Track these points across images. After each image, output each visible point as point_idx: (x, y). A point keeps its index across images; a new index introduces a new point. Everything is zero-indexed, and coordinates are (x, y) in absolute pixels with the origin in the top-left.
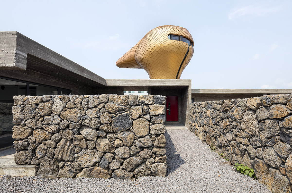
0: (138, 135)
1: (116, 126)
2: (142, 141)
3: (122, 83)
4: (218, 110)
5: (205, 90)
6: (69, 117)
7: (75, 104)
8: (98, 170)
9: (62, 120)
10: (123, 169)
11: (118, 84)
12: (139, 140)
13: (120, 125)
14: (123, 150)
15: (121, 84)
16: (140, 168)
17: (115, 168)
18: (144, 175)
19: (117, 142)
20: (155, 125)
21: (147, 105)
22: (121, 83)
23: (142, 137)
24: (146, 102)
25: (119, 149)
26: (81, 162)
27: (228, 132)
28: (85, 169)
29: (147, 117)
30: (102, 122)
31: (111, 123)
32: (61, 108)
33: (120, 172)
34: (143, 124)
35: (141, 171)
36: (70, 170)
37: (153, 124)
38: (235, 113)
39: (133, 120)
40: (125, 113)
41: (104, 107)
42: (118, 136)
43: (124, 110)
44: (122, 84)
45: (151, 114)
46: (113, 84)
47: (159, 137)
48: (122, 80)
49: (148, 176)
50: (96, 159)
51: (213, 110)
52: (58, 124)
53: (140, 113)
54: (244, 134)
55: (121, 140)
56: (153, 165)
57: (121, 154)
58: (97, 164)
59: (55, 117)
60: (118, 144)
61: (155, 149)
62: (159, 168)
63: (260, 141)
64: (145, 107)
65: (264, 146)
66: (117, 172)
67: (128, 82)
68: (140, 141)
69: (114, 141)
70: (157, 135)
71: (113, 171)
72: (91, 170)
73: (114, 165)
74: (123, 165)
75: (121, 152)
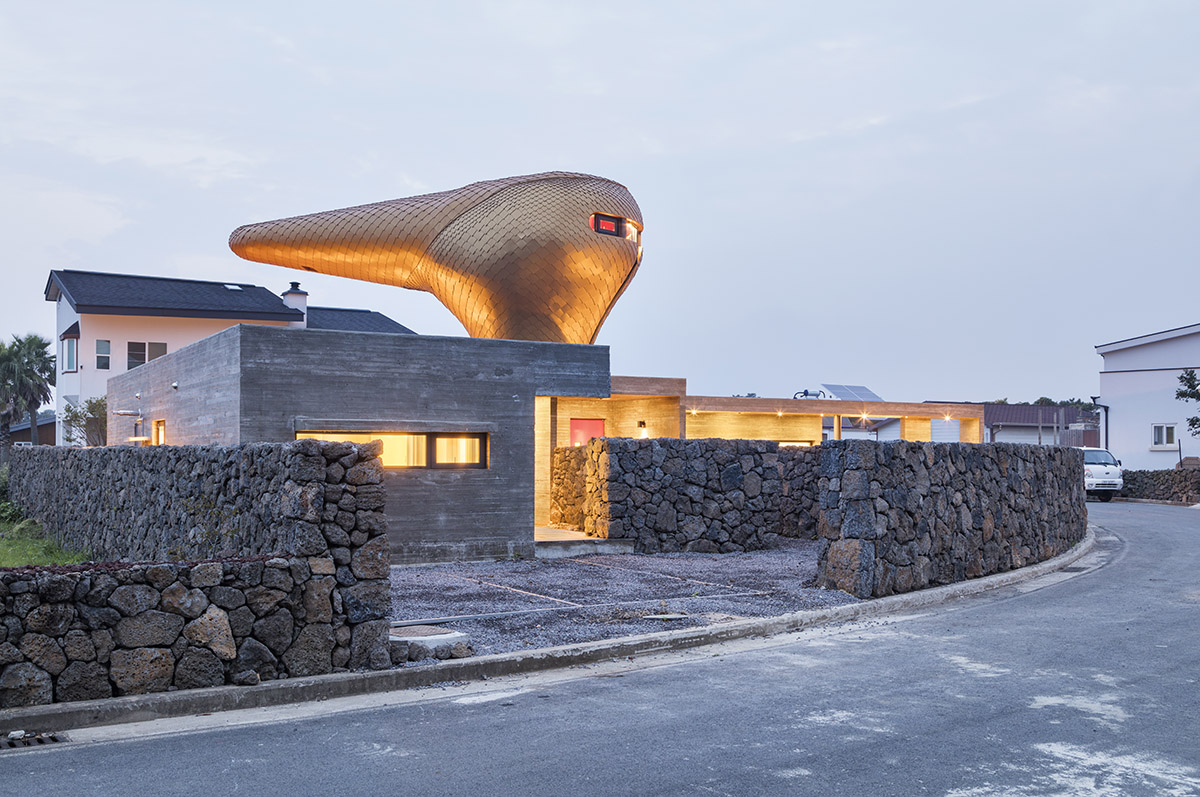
0: (750, 496)
1: (725, 483)
6: (673, 470)
8: (707, 542)
9: (665, 474)
10: (734, 541)
12: (751, 501)
13: (730, 481)
16: (752, 539)
17: (725, 539)
18: (757, 548)
19: (727, 504)
20: (768, 481)
21: (759, 454)
23: (755, 497)
24: (759, 450)
25: (728, 515)
26: (688, 532)
28: (693, 541)
29: (760, 470)
30: (710, 477)
31: (719, 479)
33: (731, 545)
34: (755, 480)
35: (753, 543)
36: (675, 543)
37: (765, 479)
39: (744, 474)
40: (734, 465)
42: (728, 495)
43: (732, 461)
49: (760, 549)
50: (703, 529)
53: (752, 464)
55: (731, 502)
56: (765, 536)
57: (731, 520)
58: (705, 536)
59: (658, 470)
60: (728, 508)
61: (768, 514)
62: (771, 540)
64: (757, 456)
66: (727, 545)
68: (752, 504)
69: (723, 503)
70: (770, 495)
71: (721, 544)
72: (699, 543)
73: (724, 536)
74: (733, 536)
75: (732, 517)
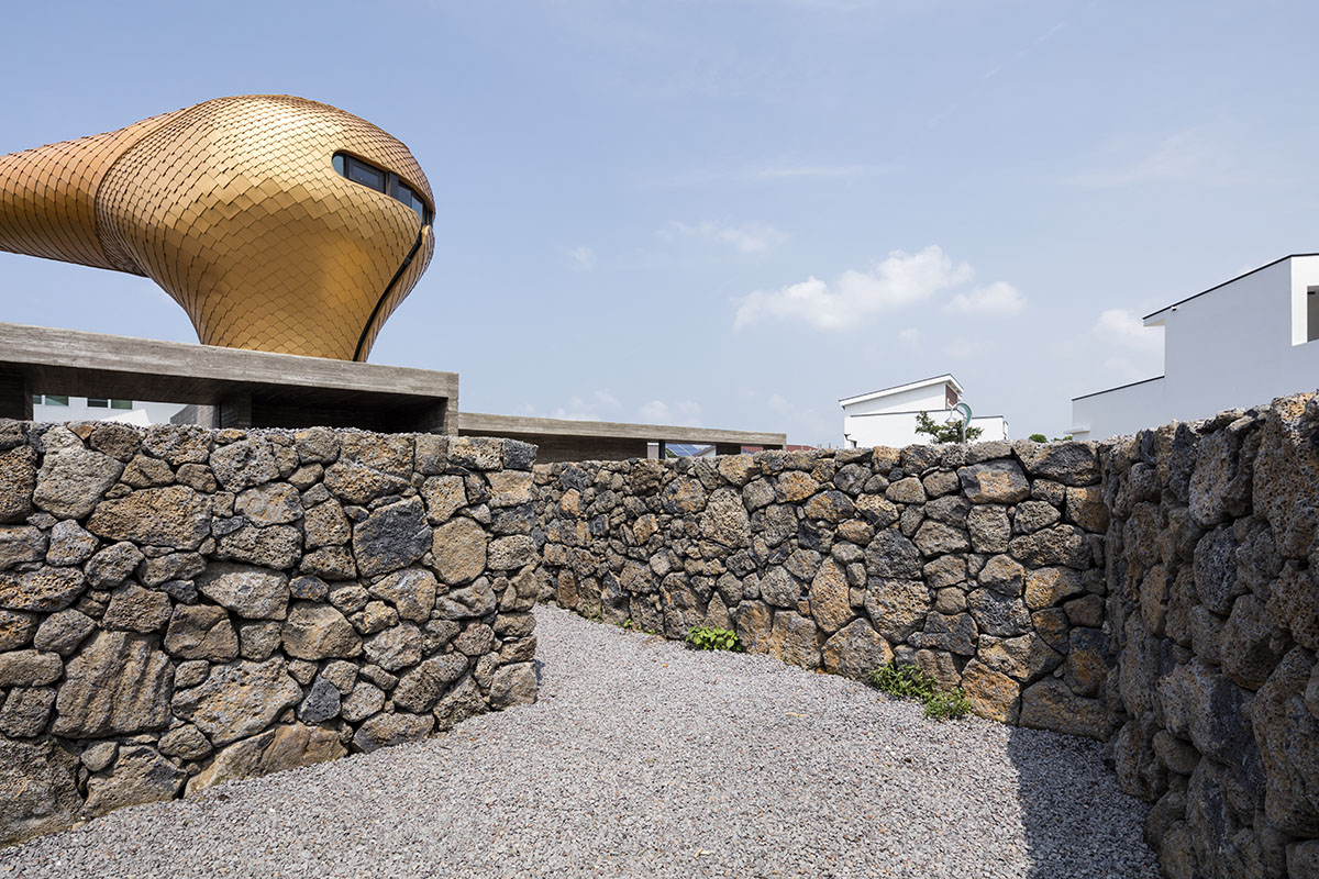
0: (453, 580)
1: (370, 553)
2: (466, 598)
3: (89, 354)
4: (616, 491)
5: (472, 415)
6: (145, 525)
7: (174, 469)
8: (297, 734)
9: (105, 542)
10: (398, 709)
11: (60, 356)
12: (454, 594)
13: (387, 549)
14: (398, 640)
15: (83, 357)
16: (457, 693)
17: (367, 710)
18: (473, 712)
19: (377, 611)
20: (506, 539)
21: (481, 472)
22: (83, 353)
23: (465, 584)
24: (481, 461)
25: (381, 639)
26: (215, 719)
27: (655, 552)
28: (239, 745)
29: (482, 512)
30: (312, 540)
31: (349, 544)
32: (95, 487)
33: (390, 723)
34: (467, 540)
35: (462, 700)
36: (157, 766)
37: (498, 535)
38: (681, 495)
39: (434, 524)
40: (404, 502)
41: (320, 479)
42: (380, 586)
43: (397, 491)
44: (92, 359)
45: (494, 501)
46: (26, 353)
47: (516, 579)
48: (91, 339)
49: (482, 712)
50: (286, 693)
51: (591, 491)
52: (81, 565)
53: (459, 498)
54: (709, 549)
55: (389, 603)
56: (497, 675)
57: (390, 654)
58: (290, 716)
59: (59, 531)
60: (380, 621)
61: (503, 621)
62: (514, 680)
63: (755, 558)
64: (475, 480)
65: (763, 567)
66: (376, 725)
67: (134, 352)
68: (460, 600)
69: (362, 609)
70: (512, 573)
71: (356, 725)
72: (263, 745)
73: (364, 702)
74: (398, 694)
75: (391, 646)
